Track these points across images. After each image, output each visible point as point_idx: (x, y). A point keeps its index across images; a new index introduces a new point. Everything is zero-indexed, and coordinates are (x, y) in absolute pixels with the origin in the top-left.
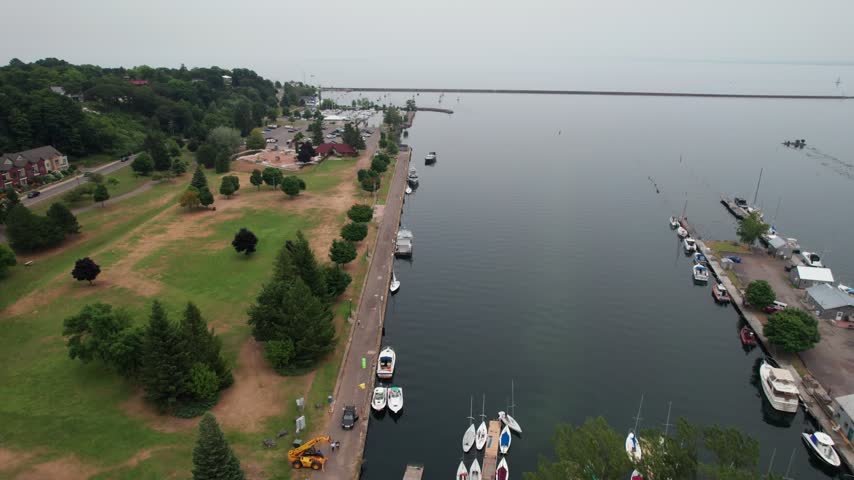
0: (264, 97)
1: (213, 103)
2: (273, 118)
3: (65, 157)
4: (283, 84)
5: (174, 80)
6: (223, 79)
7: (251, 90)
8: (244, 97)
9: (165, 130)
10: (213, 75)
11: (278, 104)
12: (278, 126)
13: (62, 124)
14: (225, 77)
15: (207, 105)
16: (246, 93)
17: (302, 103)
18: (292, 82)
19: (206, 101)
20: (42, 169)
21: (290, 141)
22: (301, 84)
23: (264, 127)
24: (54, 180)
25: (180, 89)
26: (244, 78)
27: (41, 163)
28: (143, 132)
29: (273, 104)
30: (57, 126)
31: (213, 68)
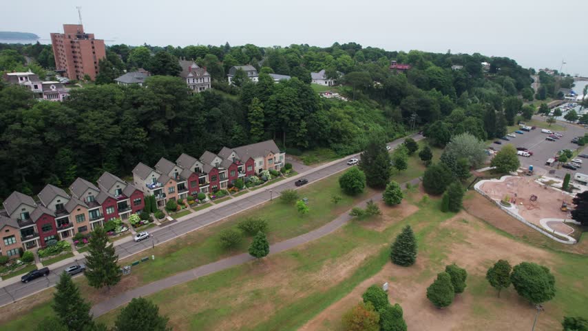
0: (519, 87)
1: (466, 93)
2: (527, 116)
3: (284, 154)
4: (537, 71)
5: (433, 67)
6: (482, 66)
7: (508, 79)
8: (500, 86)
9: (405, 122)
10: (472, 63)
11: (534, 96)
12: (533, 129)
13: (292, 118)
14: (485, 63)
15: (459, 94)
16: (501, 83)
17: (560, 96)
18: (547, 70)
19: (459, 90)
20: (250, 169)
21: (551, 160)
22: (556, 72)
23: (516, 128)
24: (257, 184)
25: (436, 77)
26: (503, 66)
27: (251, 162)
28: (382, 125)
29: (528, 97)
30: (287, 118)
31: (475, 54)
